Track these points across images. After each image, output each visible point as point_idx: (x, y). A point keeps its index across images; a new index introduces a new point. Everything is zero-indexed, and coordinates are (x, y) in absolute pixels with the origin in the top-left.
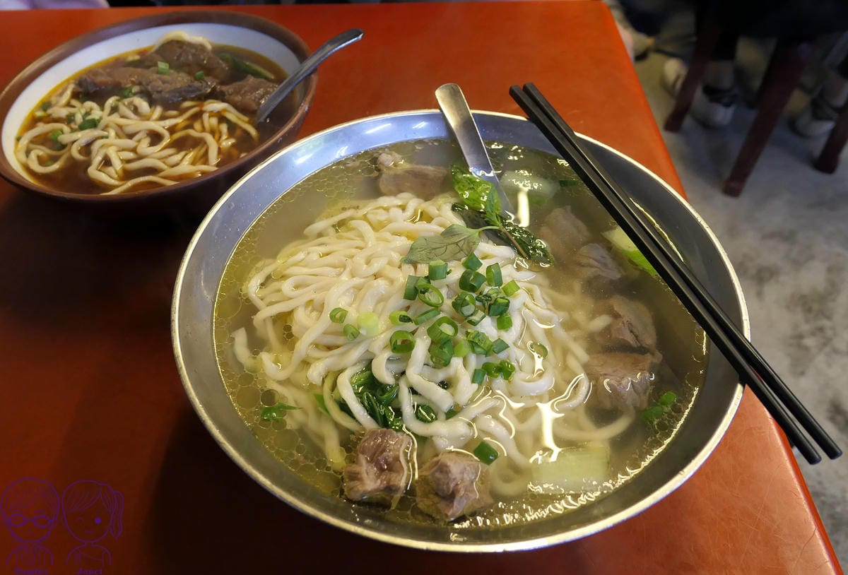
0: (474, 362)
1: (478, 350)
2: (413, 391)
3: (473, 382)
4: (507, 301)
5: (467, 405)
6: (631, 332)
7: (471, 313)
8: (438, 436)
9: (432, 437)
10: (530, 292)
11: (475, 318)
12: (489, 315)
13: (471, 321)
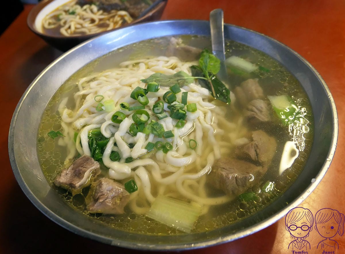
0: (151, 138)
1: (155, 132)
2: (115, 144)
3: (146, 148)
4: (185, 113)
5: (137, 159)
6: (256, 151)
7: (159, 112)
8: (112, 169)
9: (109, 168)
10: (205, 114)
11: (160, 116)
12: (171, 116)
13: (157, 116)
